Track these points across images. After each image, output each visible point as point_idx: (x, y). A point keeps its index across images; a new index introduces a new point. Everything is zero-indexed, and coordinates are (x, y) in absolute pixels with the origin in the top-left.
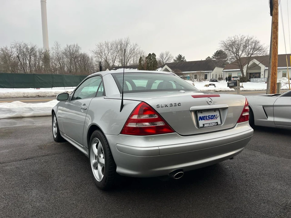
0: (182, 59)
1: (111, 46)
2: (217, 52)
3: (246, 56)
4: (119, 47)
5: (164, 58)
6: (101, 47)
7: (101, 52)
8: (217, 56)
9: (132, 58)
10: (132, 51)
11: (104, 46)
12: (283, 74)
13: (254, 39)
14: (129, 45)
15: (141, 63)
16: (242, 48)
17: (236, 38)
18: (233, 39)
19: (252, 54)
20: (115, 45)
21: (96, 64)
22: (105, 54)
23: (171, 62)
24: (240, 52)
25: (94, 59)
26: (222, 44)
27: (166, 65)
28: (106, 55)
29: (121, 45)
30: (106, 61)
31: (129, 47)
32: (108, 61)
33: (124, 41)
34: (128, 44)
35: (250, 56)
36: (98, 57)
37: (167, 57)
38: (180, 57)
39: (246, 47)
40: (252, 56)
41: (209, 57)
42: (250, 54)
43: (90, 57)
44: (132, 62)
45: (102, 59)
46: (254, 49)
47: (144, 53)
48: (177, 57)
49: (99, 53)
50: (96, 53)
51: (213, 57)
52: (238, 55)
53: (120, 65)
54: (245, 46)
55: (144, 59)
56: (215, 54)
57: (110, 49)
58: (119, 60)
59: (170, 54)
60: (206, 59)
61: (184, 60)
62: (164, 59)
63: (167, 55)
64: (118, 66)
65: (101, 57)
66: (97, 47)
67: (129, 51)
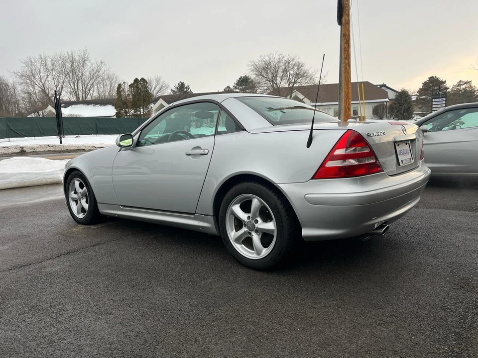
0: (185, 90)
1: (53, 64)
2: (240, 79)
3: (287, 86)
4: (68, 65)
5: (153, 87)
6: (32, 65)
7: (33, 75)
8: (241, 85)
9: (96, 86)
10: (95, 75)
11: (38, 64)
12: (334, 111)
13: (297, 60)
14: (88, 64)
15: (121, 95)
16: (280, 74)
17: (272, 57)
18: (267, 59)
19: (295, 83)
20: (60, 62)
21: (23, 98)
22: (41, 79)
23: (166, 94)
24: (279, 79)
25: (19, 88)
26: (252, 67)
27: (161, 99)
28: (42, 81)
29: (72, 62)
30: (44, 91)
31: (88, 67)
32: (47, 91)
33: (79, 56)
34: (87, 62)
35: (293, 86)
36: (26, 83)
37: (158, 86)
38: (182, 86)
39: (287, 71)
40: (295, 86)
41: (228, 87)
42: (292, 83)
43: (10, 85)
44: (95, 94)
45: (34, 88)
46: (297, 75)
47: (116, 78)
48: (177, 85)
49: (30, 77)
50: (22, 76)
51: (235, 87)
52: (276, 84)
53: (74, 99)
54: (285, 71)
55: (127, 88)
56: (238, 83)
57: (50, 69)
58: (69, 90)
59: (162, 80)
60: (224, 90)
61: (189, 90)
62: (153, 89)
63: (158, 82)
64: (68, 100)
65: (33, 84)
66: (24, 65)
67: (88, 74)
